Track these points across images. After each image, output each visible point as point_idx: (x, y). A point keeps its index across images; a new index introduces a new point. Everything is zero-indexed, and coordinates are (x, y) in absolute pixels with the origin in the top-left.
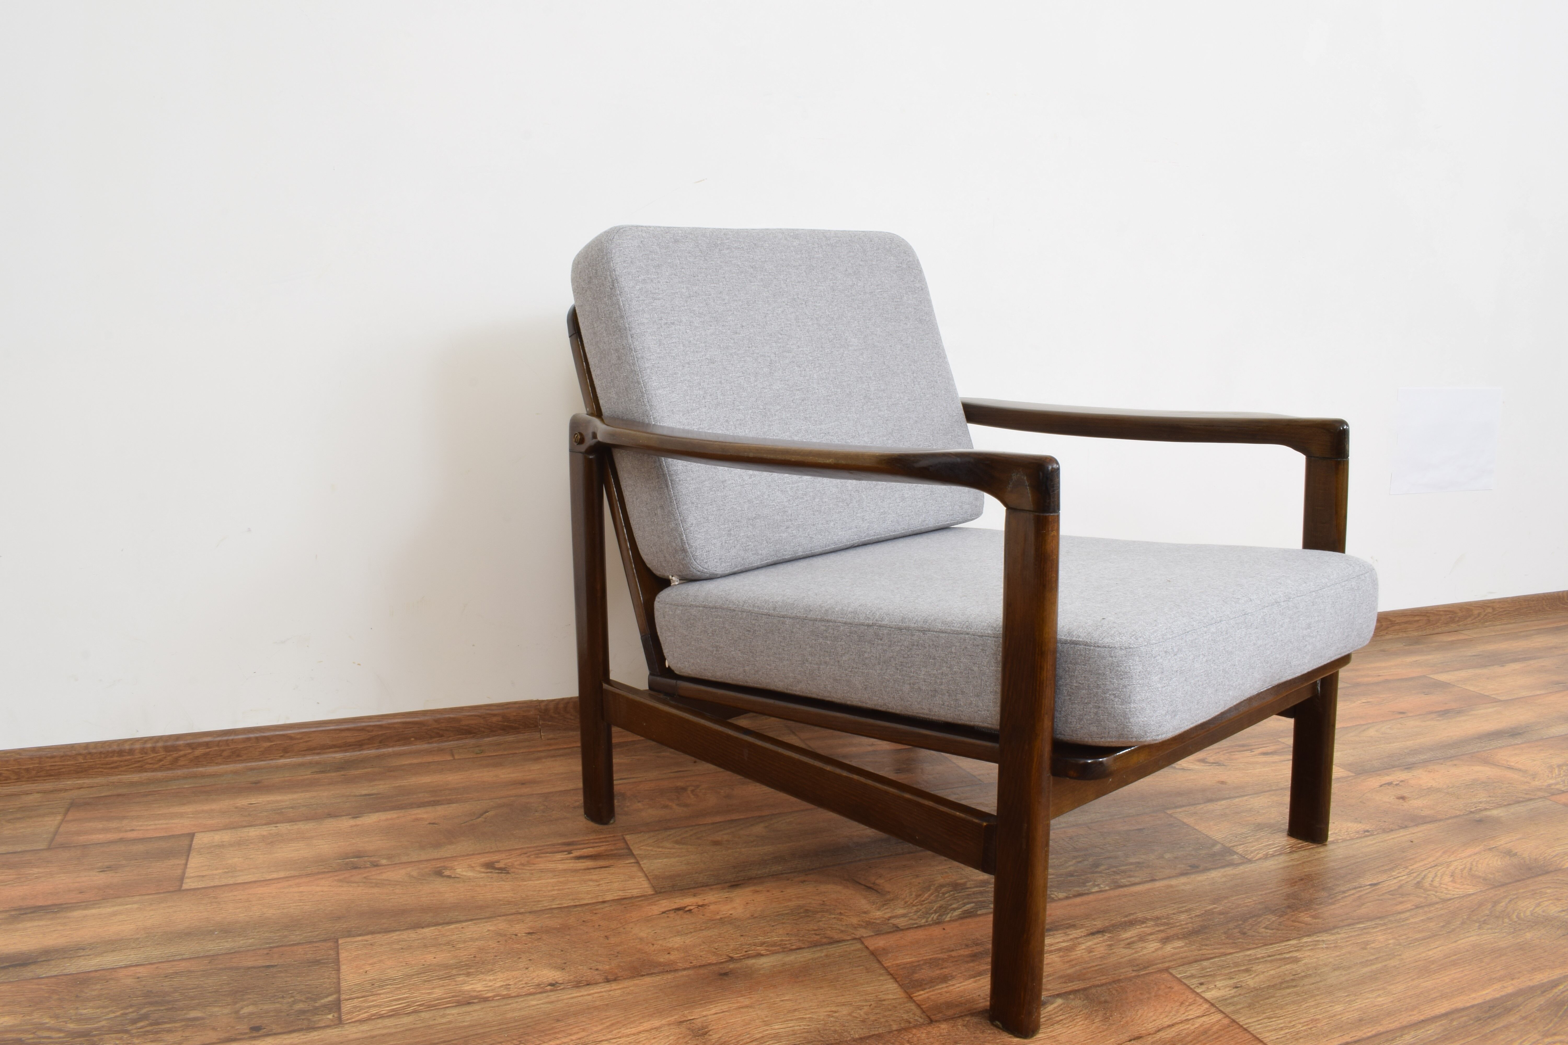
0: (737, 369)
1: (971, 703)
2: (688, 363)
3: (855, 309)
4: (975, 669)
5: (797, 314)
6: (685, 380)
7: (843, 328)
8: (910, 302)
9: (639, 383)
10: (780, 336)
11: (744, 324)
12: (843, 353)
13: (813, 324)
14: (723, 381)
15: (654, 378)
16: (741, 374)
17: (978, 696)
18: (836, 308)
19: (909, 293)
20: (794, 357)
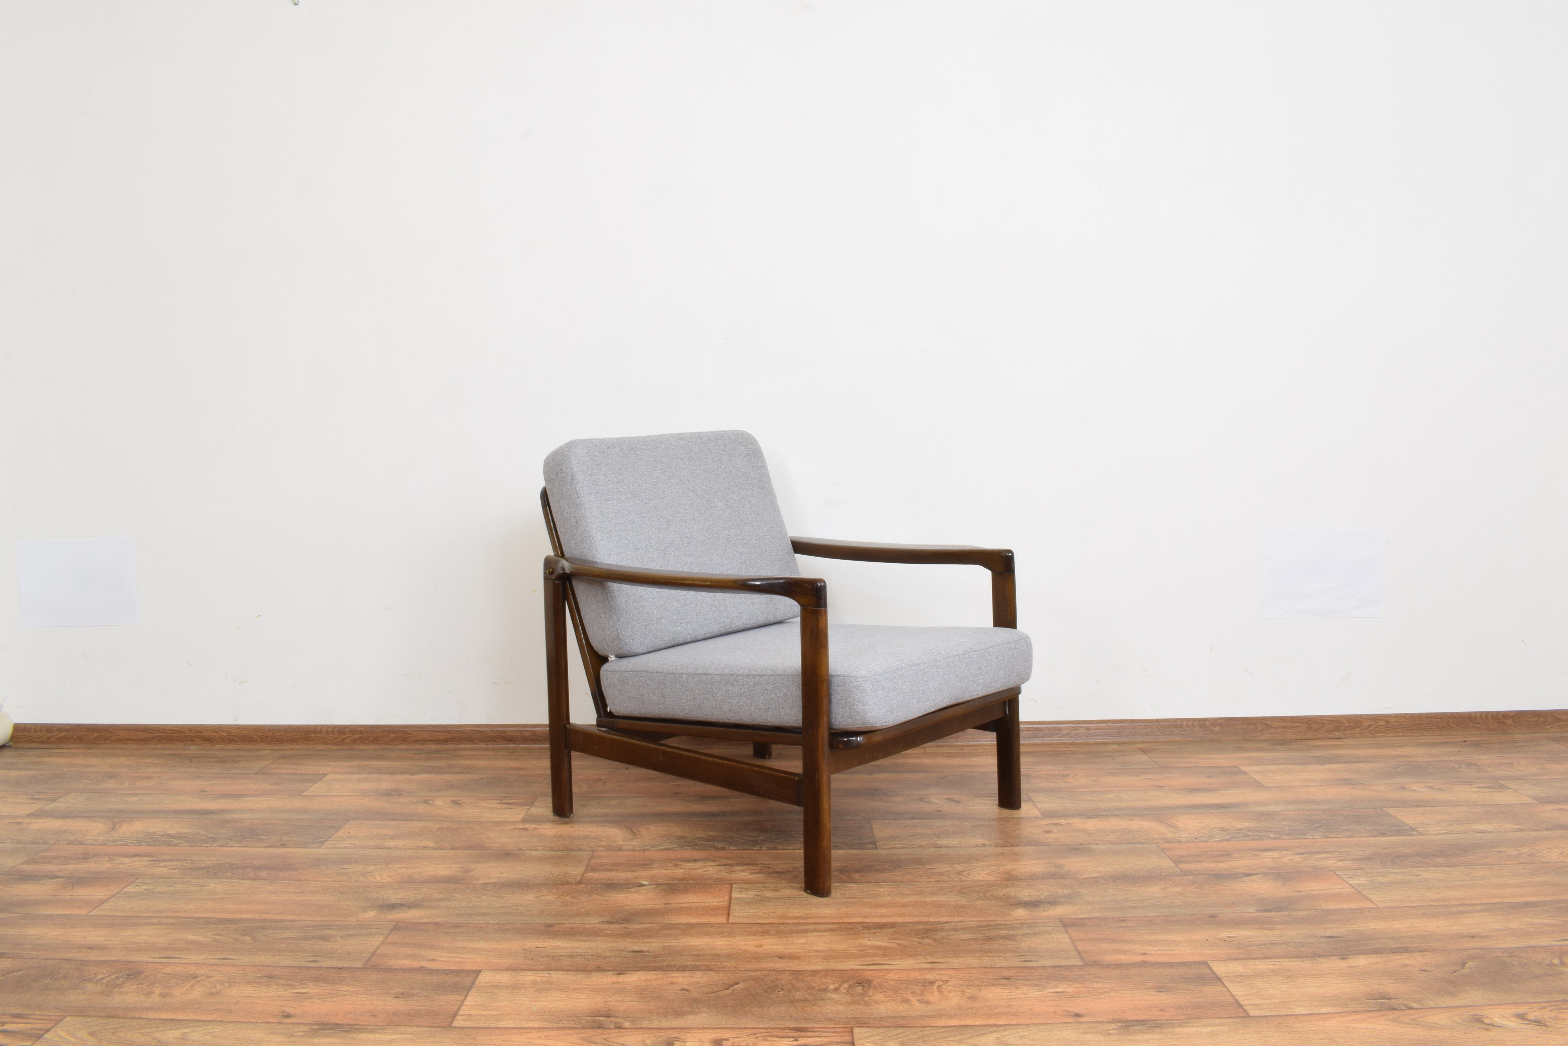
0: (647, 526)
1: (787, 713)
2: (619, 524)
3: (720, 483)
4: (789, 694)
5: (684, 489)
6: (617, 535)
7: (712, 496)
8: (755, 476)
9: (589, 537)
10: (673, 504)
11: (651, 498)
12: (713, 512)
13: (693, 495)
14: (639, 534)
15: (598, 534)
16: (650, 529)
17: (791, 709)
18: (708, 484)
19: (754, 470)
20: (682, 517)
